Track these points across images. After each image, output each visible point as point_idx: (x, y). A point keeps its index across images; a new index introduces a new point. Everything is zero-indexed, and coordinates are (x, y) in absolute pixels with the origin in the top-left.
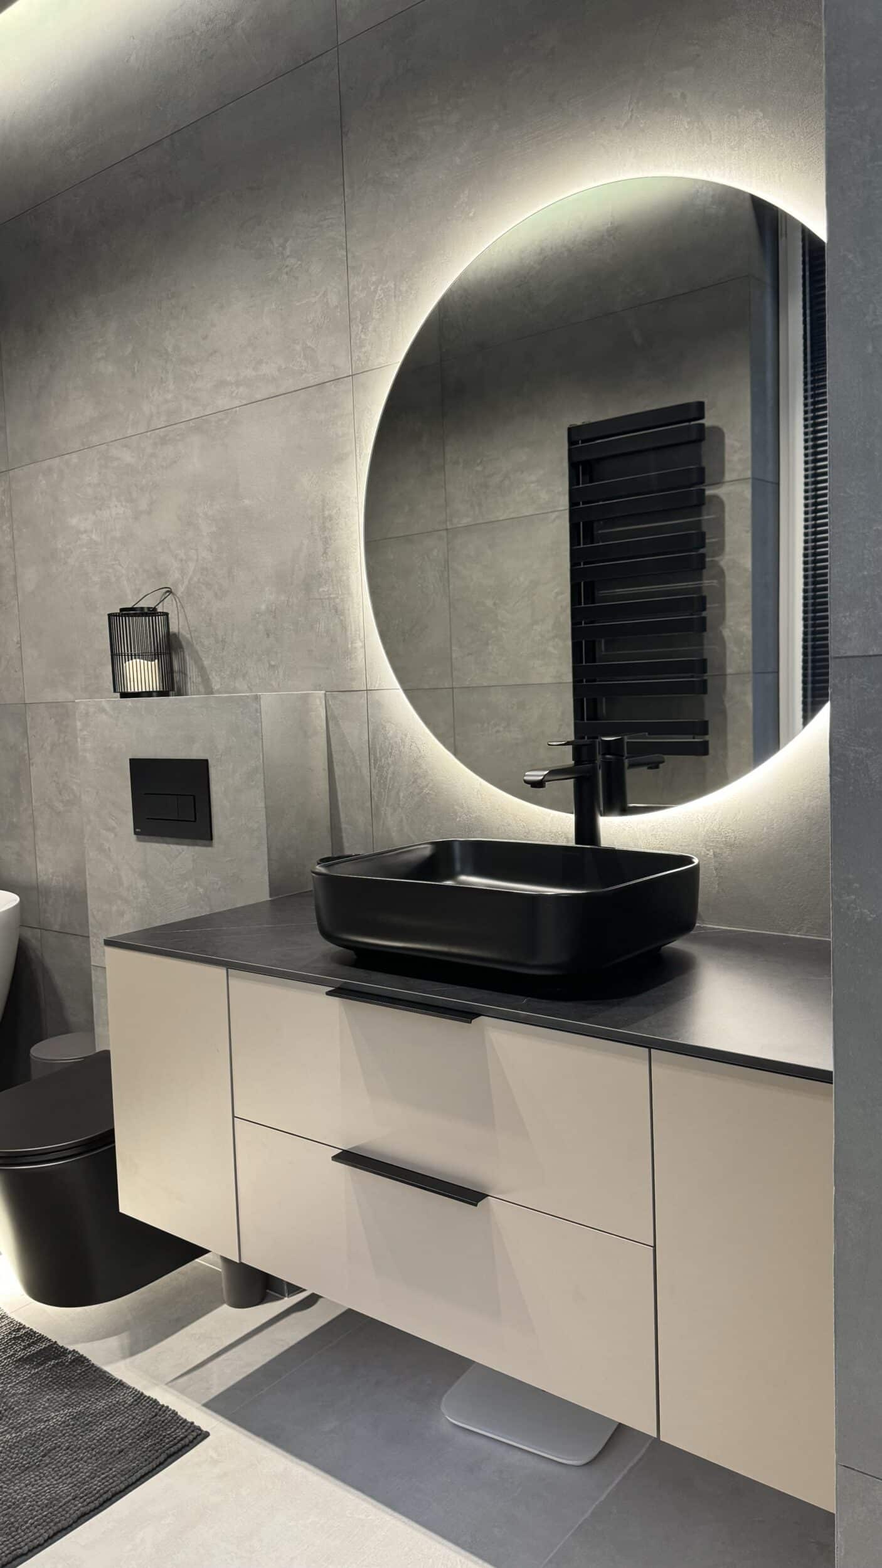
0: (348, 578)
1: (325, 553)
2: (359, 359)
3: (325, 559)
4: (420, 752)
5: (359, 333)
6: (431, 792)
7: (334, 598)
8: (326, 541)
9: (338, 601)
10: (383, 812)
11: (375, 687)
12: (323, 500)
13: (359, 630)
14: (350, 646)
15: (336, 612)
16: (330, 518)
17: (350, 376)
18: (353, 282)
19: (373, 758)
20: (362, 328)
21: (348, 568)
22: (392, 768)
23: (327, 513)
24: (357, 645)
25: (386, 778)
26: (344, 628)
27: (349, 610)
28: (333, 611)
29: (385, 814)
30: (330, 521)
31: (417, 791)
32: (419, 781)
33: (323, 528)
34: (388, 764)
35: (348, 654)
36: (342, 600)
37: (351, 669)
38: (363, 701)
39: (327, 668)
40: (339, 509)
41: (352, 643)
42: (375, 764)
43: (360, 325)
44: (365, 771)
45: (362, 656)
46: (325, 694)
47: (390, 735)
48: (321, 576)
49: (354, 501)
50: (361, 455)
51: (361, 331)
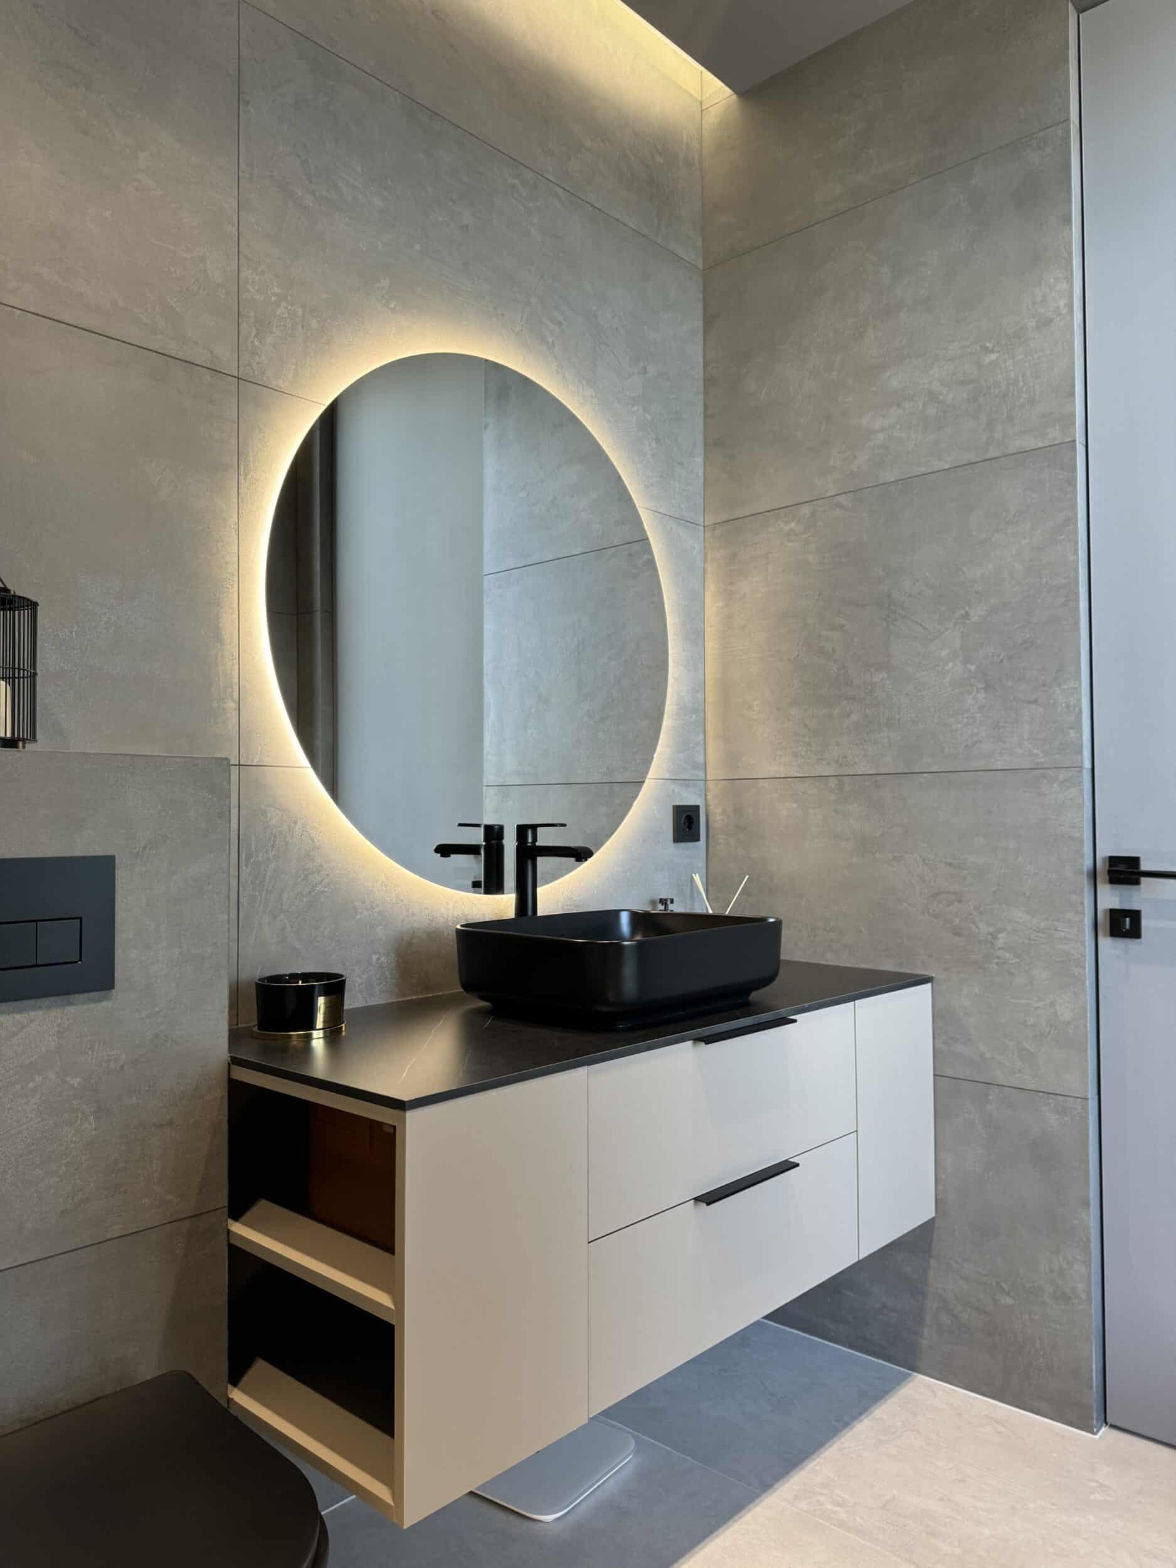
5: (252, 336)
11: (252, 761)
12: (181, 507)
13: (232, 688)
15: (194, 657)
16: (192, 534)
17: (234, 377)
18: (246, 273)
19: (244, 857)
22: (273, 864)
24: (226, 705)
25: (264, 877)
26: (205, 680)
27: (213, 659)
28: (188, 656)
29: (260, 924)
31: (307, 889)
32: (311, 878)
34: (269, 859)
35: (211, 714)
36: (205, 645)
37: (214, 735)
41: (218, 702)
42: (248, 859)
43: (253, 328)
45: (235, 720)
47: (274, 821)
49: (232, 526)
50: (246, 475)
51: (256, 336)
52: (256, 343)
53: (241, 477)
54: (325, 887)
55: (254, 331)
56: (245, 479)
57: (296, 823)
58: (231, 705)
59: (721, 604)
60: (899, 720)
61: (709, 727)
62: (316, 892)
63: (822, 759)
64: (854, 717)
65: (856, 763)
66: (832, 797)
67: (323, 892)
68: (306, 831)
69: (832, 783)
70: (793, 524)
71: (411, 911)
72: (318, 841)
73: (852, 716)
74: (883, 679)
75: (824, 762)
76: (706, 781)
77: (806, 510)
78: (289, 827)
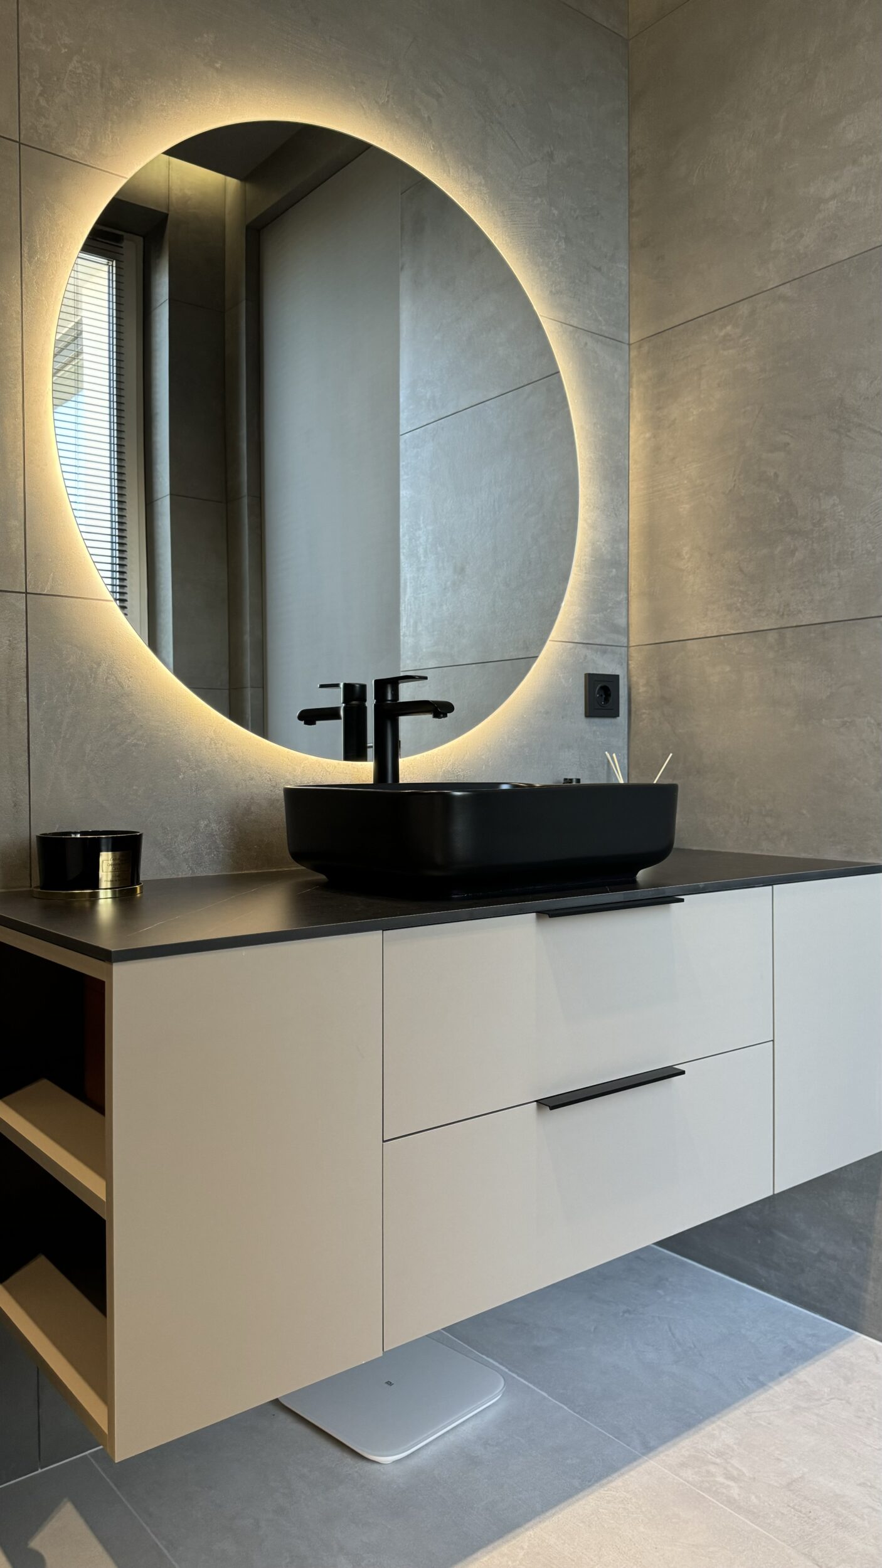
2: (34, 128)
4: (123, 687)
5: (37, 93)
6: (140, 742)
11: (42, 590)
17: (15, 141)
18: (27, 20)
20: (43, 91)
22: (71, 709)
25: (60, 723)
29: (56, 778)
31: (115, 741)
32: (120, 728)
34: (65, 703)
38: (19, 607)
43: (38, 84)
49: (14, 316)
50: (31, 257)
51: (40, 95)
52: (43, 102)
53: (24, 259)
54: (138, 740)
55: (39, 89)
56: (30, 262)
57: (99, 664)
58: (15, 523)
59: (648, 435)
60: (853, 553)
61: (633, 583)
62: (126, 743)
63: (760, 610)
64: (799, 555)
65: (800, 612)
66: (771, 655)
67: (135, 745)
68: (112, 674)
69: (772, 637)
70: (729, 328)
71: (248, 774)
72: (128, 687)
73: (797, 554)
74: (834, 505)
75: (764, 614)
76: (628, 647)
77: (744, 309)
78: (91, 669)
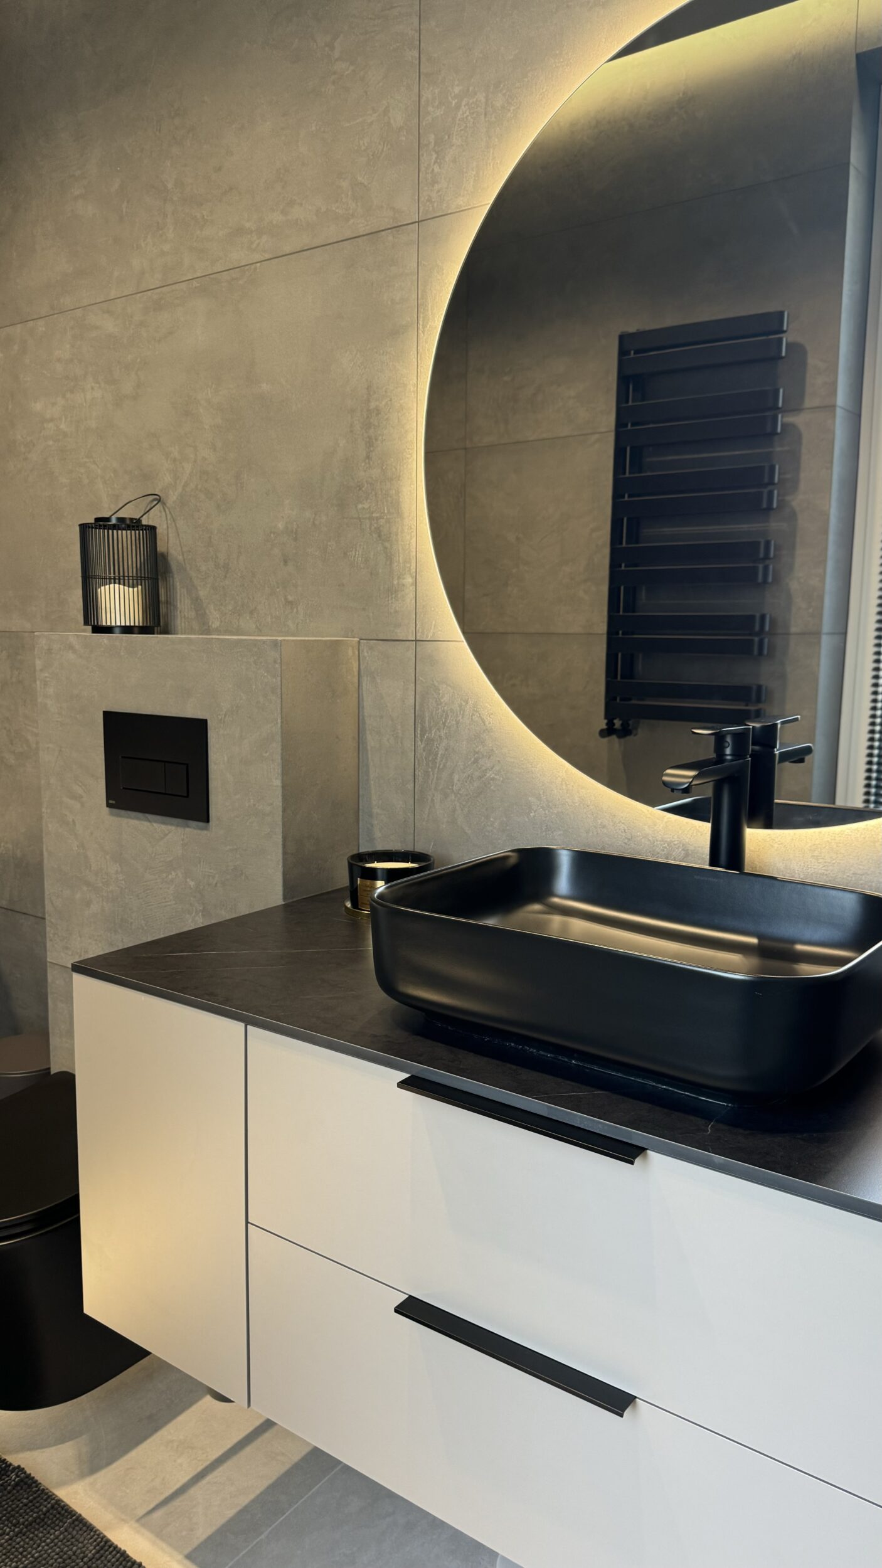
0: (398, 492)
1: (368, 457)
2: (430, 200)
3: (368, 465)
4: (485, 724)
5: (432, 165)
6: (497, 777)
7: (378, 519)
8: (370, 443)
9: (382, 522)
10: (430, 798)
11: (427, 636)
12: (369, 388)
13: (410, 562)
14: (395, 582)
15: (380, 536)
16: (378, 411)
17: (415, 222)
18: (427, 94)
19: (419, 729)
20: (437, 158)
21: (399, 478)
22: (444, 743)
23: (373, 405)
24: (404, 581)
25: (436, 755)
26: (389, 558)
27: (397, 535)
28: (375, 536)
29: (433, 800)
30: (377, 415)
31: (477, 774)
32: (481, 762)
33: (367, 425)
34: (440, 737)
35: (392, 591)
36: (388, 521)
37: (396, 612)
38: (411, 654)
39: (364, 609)
40: (391, 400)
41: (399, 578)
42: (422, 736)
43: (434, 153)
44: (409, 744)
45: (412, 595)
46: (359, 642)
47: (446, 699)
48: (360, 489)
51: (436, 162)
52: (437, 169)
54: (496, 775)
55: (434, 156)
57: (467, 702)
58: (409, 580)
67: (493, 779)
68: (476, 711)
72: (490, 723)
78: (460, 706)
